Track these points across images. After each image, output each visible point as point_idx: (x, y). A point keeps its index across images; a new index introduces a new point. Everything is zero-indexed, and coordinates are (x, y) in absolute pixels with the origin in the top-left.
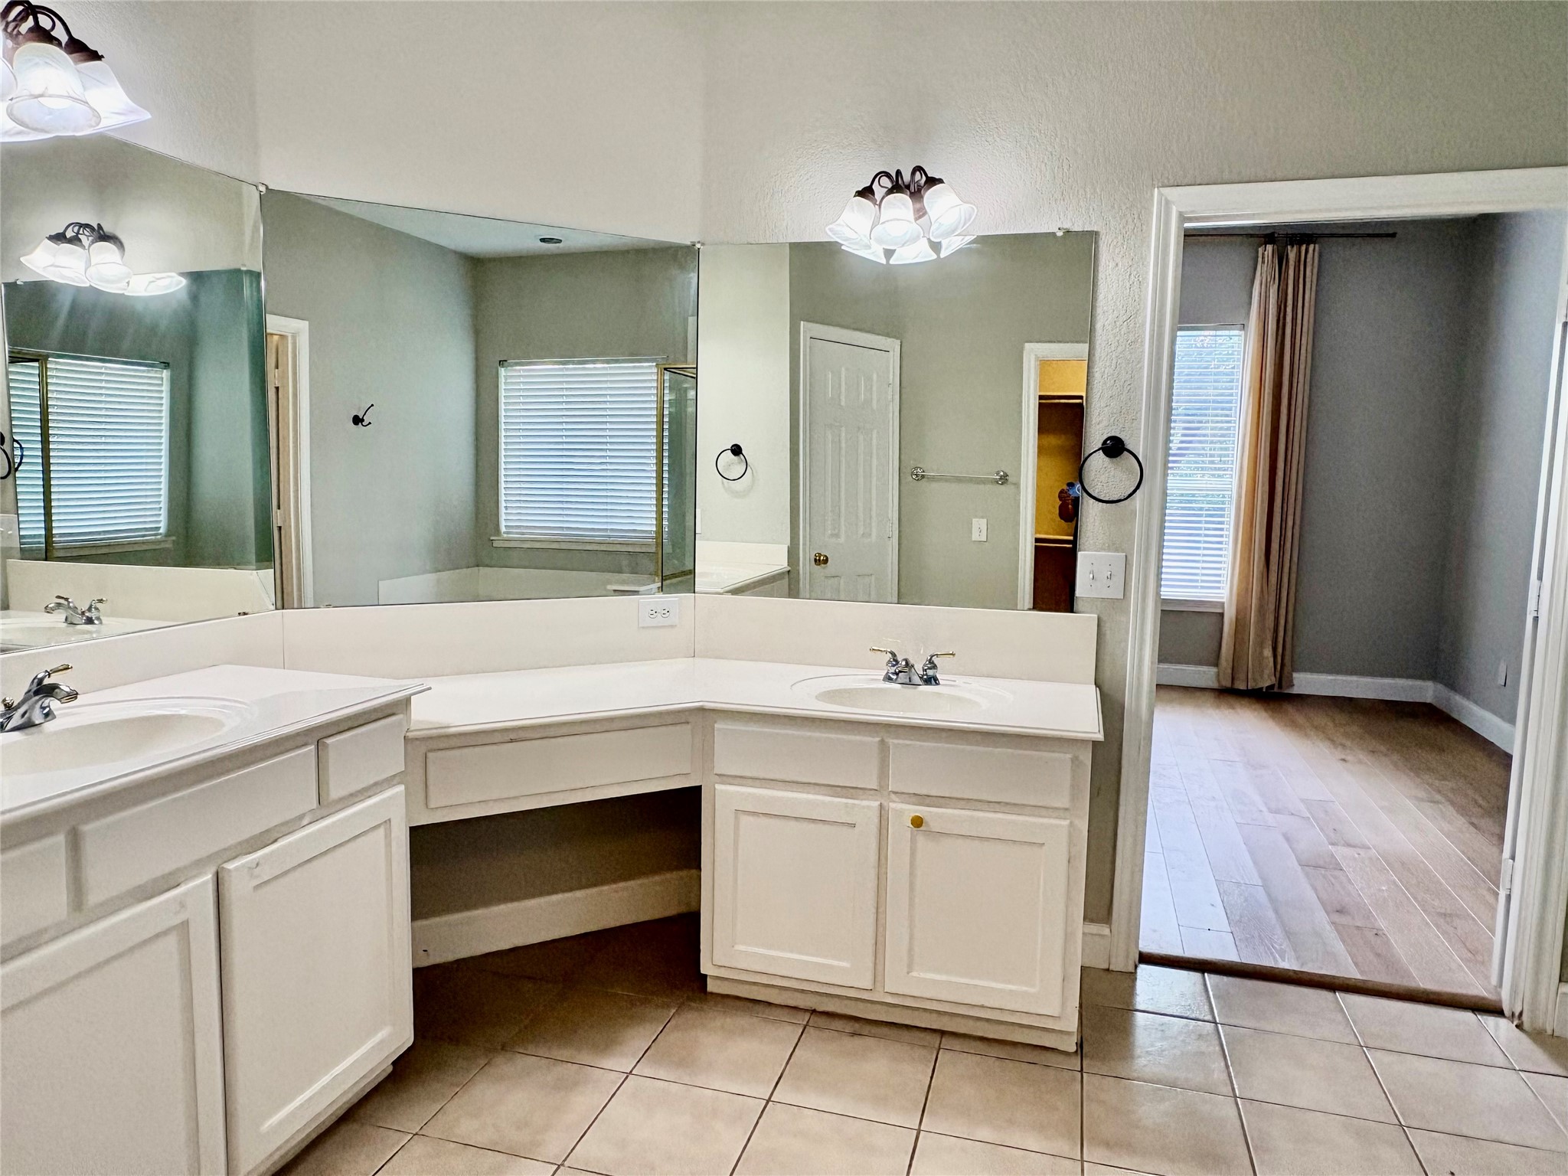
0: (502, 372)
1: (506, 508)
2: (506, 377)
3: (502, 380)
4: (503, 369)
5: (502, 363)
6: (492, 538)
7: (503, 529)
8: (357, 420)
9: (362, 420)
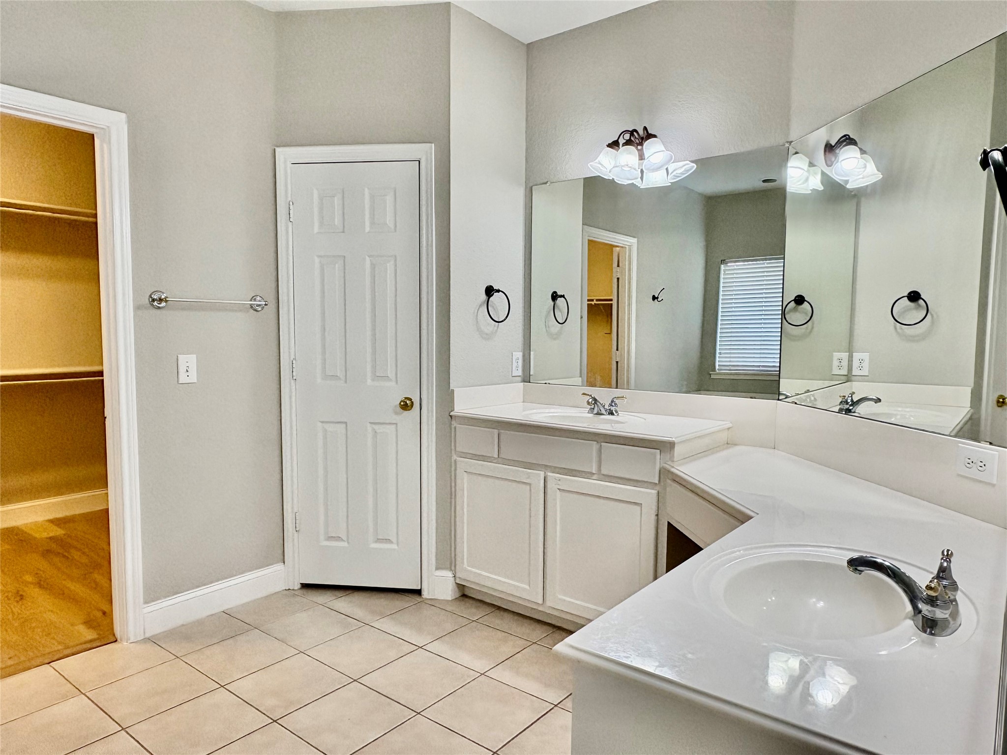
0: (723, 267)
1: (720, 353)
2: (725, 271)
3: (722, 272)
4: (722, 265)
5: (723, 262)
6: (711, 373)
7: (717, 367)
8: (654, 298)
9: (657, 298)
